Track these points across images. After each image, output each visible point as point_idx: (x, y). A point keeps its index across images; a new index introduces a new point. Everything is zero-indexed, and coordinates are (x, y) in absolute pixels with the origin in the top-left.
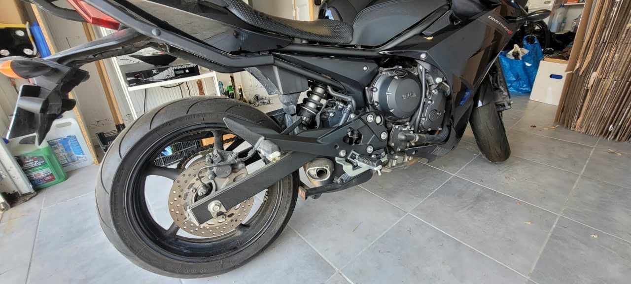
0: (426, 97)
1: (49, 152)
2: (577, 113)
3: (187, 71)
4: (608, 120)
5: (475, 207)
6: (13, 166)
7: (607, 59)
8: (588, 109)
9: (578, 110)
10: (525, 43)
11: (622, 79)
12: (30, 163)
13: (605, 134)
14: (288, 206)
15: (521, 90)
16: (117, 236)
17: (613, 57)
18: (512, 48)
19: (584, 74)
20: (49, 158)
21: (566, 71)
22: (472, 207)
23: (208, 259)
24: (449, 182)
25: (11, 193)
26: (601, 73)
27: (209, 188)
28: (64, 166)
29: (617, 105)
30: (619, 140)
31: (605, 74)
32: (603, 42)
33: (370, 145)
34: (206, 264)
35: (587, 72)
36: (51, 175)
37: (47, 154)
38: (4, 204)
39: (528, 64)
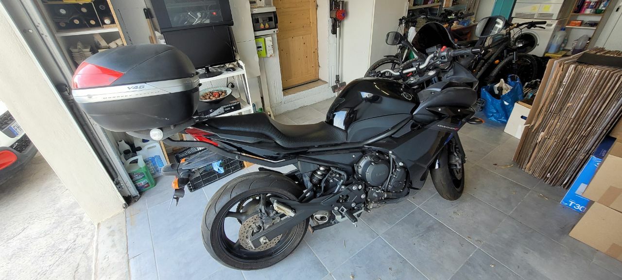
0: (392, 173)
1: (146, 169)
2: (528, 159)
3: (233, 108)
4: (548, 169)
5: (425, 235)
6: (128, 180)
7: (552, 124)
8: (535, 158)
9: (529, 157)
10: (509, 80)
11: (560, 141)
12: (136, 177)
13: (545, 179)
14: (302, 233)
15: (499, 121)
16: (213, 251)
17: (556, 124)
18: (499, 81)
19: (536, 131)
20: (146, 173)
21: (525, 125)
22: (422, 235)
23: (256, 261)
24: (413, 213)
25: (127, 196)
26: (547, 134)
27: (259, 228)
28: (153, 174)
29: (555, 159)
30: (554, 185)
31: (549, 135)
32: (550, 112)
33: (354, 202)
34: (255, 264)
35: (537, 131)
36: (148, 183)
37: (145, 170)
38: (125, 204)
39: (506, 103)
